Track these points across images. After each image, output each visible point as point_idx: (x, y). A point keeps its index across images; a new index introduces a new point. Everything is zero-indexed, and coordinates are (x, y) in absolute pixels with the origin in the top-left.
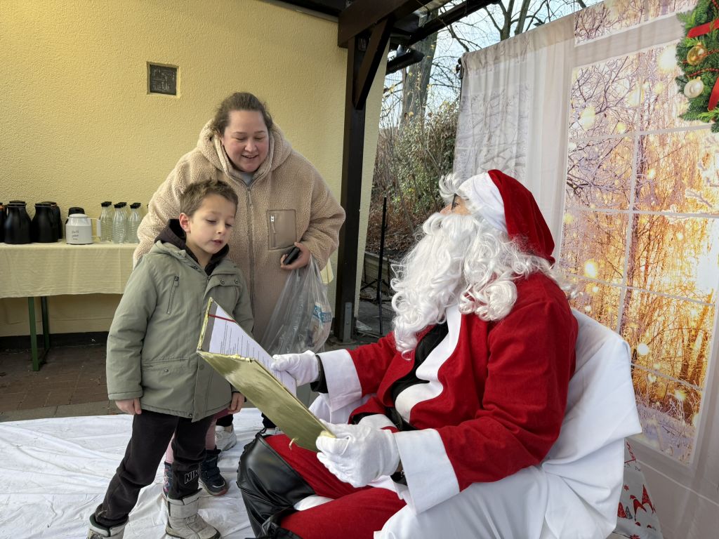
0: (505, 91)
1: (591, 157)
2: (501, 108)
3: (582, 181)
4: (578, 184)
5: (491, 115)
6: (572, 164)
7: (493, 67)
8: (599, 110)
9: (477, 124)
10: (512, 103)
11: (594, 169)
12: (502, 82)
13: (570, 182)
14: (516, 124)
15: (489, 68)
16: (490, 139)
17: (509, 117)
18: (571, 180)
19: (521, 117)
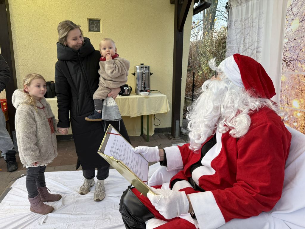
0: (252, 16)
1: (296, 45)
2: (249, 24)
3: (291, 58)
4: (289, 60)
5: (244, 29)
6: (286, 50)
7: (245, 4)
8: (302, 20)
9: (238, 34)
10: (255, 22)
11: (297, 52)
12: (250, 12)
13: (284, 59)
14: (257, 32)
15: (243, 5)
16: (244, 40)
17: (254, 29)
18: (285, 58)
19: (259, 28)
